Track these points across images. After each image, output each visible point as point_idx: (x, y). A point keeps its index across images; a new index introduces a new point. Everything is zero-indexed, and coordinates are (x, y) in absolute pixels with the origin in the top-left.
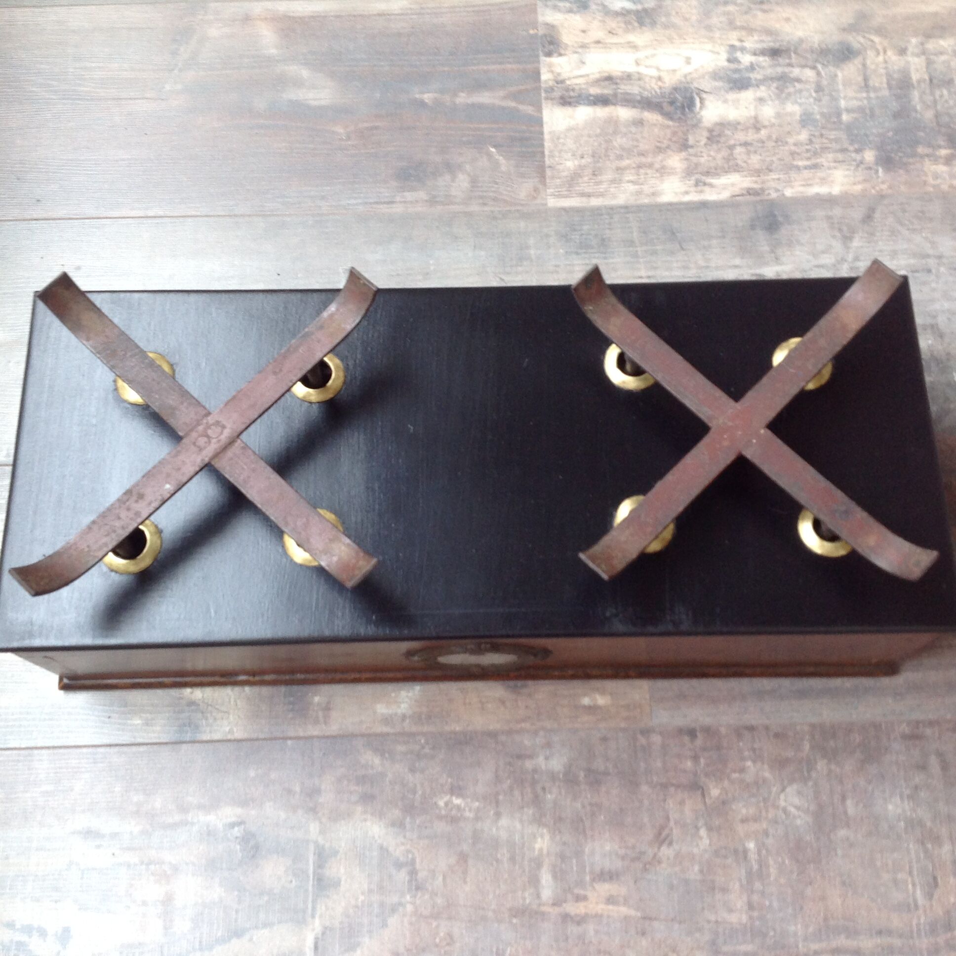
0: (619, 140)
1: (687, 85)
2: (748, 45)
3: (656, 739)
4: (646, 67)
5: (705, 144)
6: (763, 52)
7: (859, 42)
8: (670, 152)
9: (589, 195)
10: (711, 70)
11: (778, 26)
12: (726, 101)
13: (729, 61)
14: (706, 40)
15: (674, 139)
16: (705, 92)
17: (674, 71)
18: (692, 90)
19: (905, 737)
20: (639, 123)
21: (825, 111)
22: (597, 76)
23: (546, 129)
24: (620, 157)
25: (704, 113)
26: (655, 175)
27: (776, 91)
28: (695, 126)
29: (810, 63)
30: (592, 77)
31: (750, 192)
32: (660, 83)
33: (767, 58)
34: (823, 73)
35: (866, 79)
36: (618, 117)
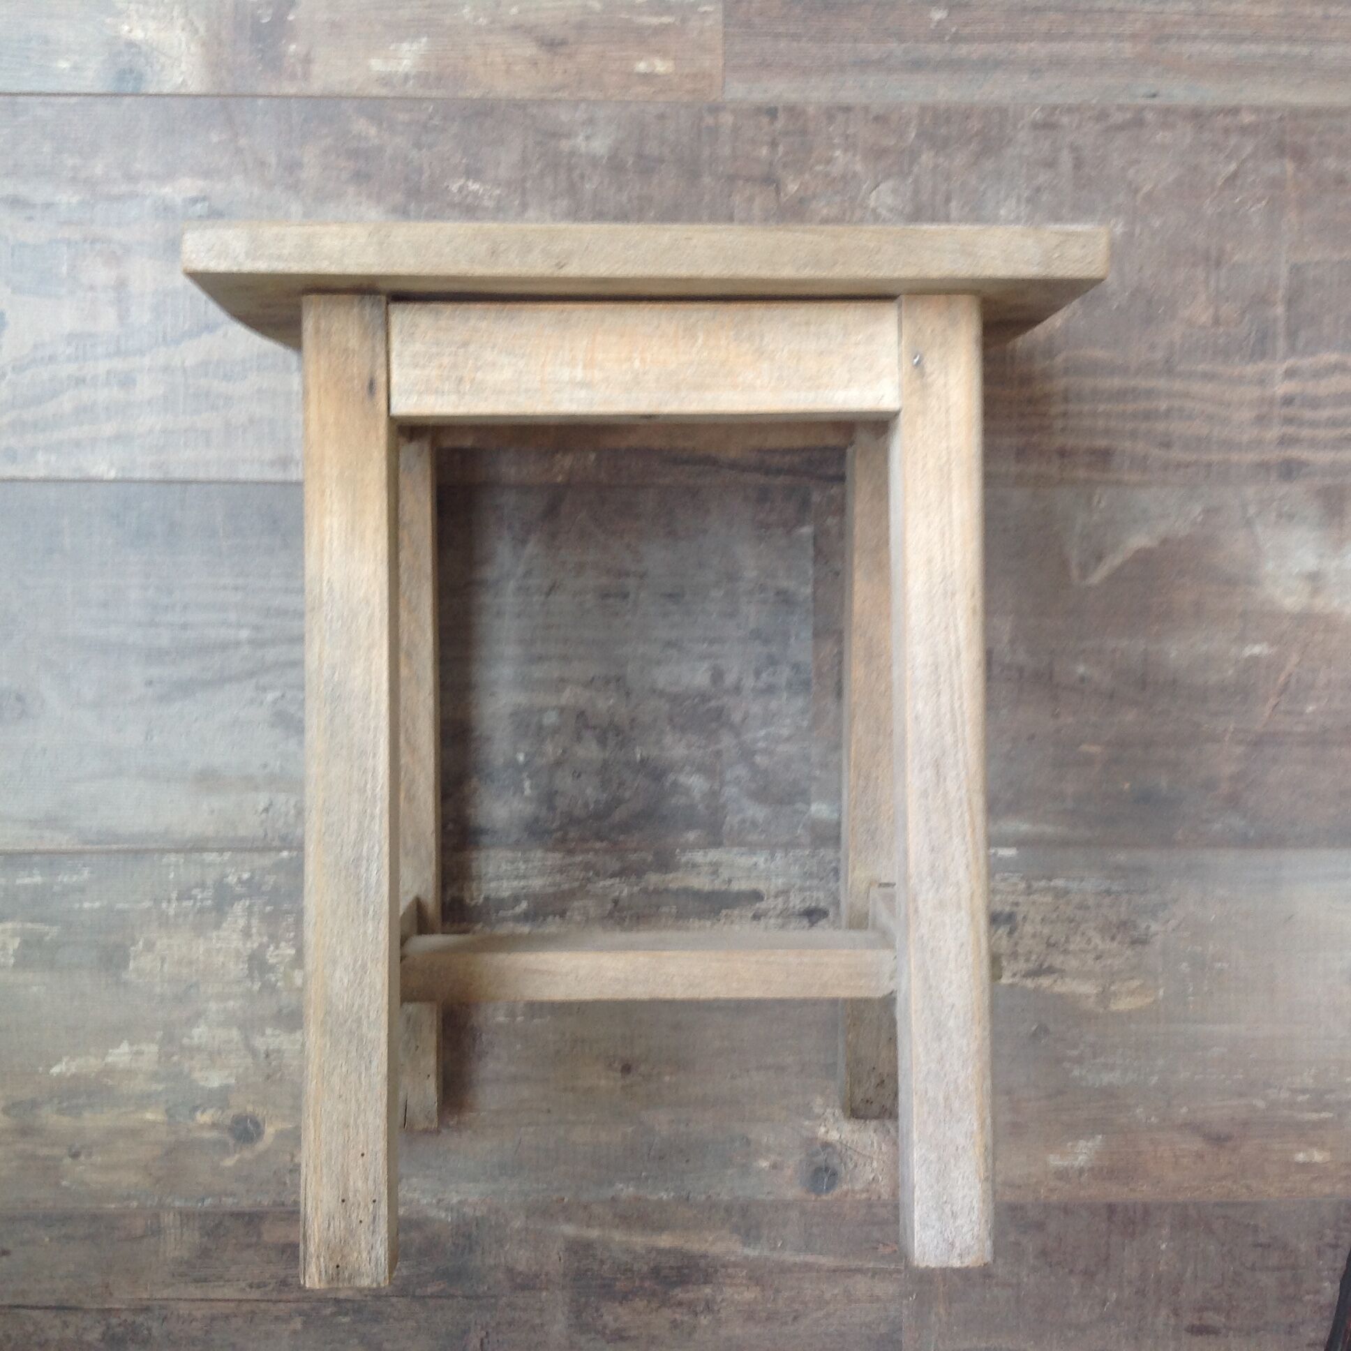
3: (727, 119)
19: (1036, 126)
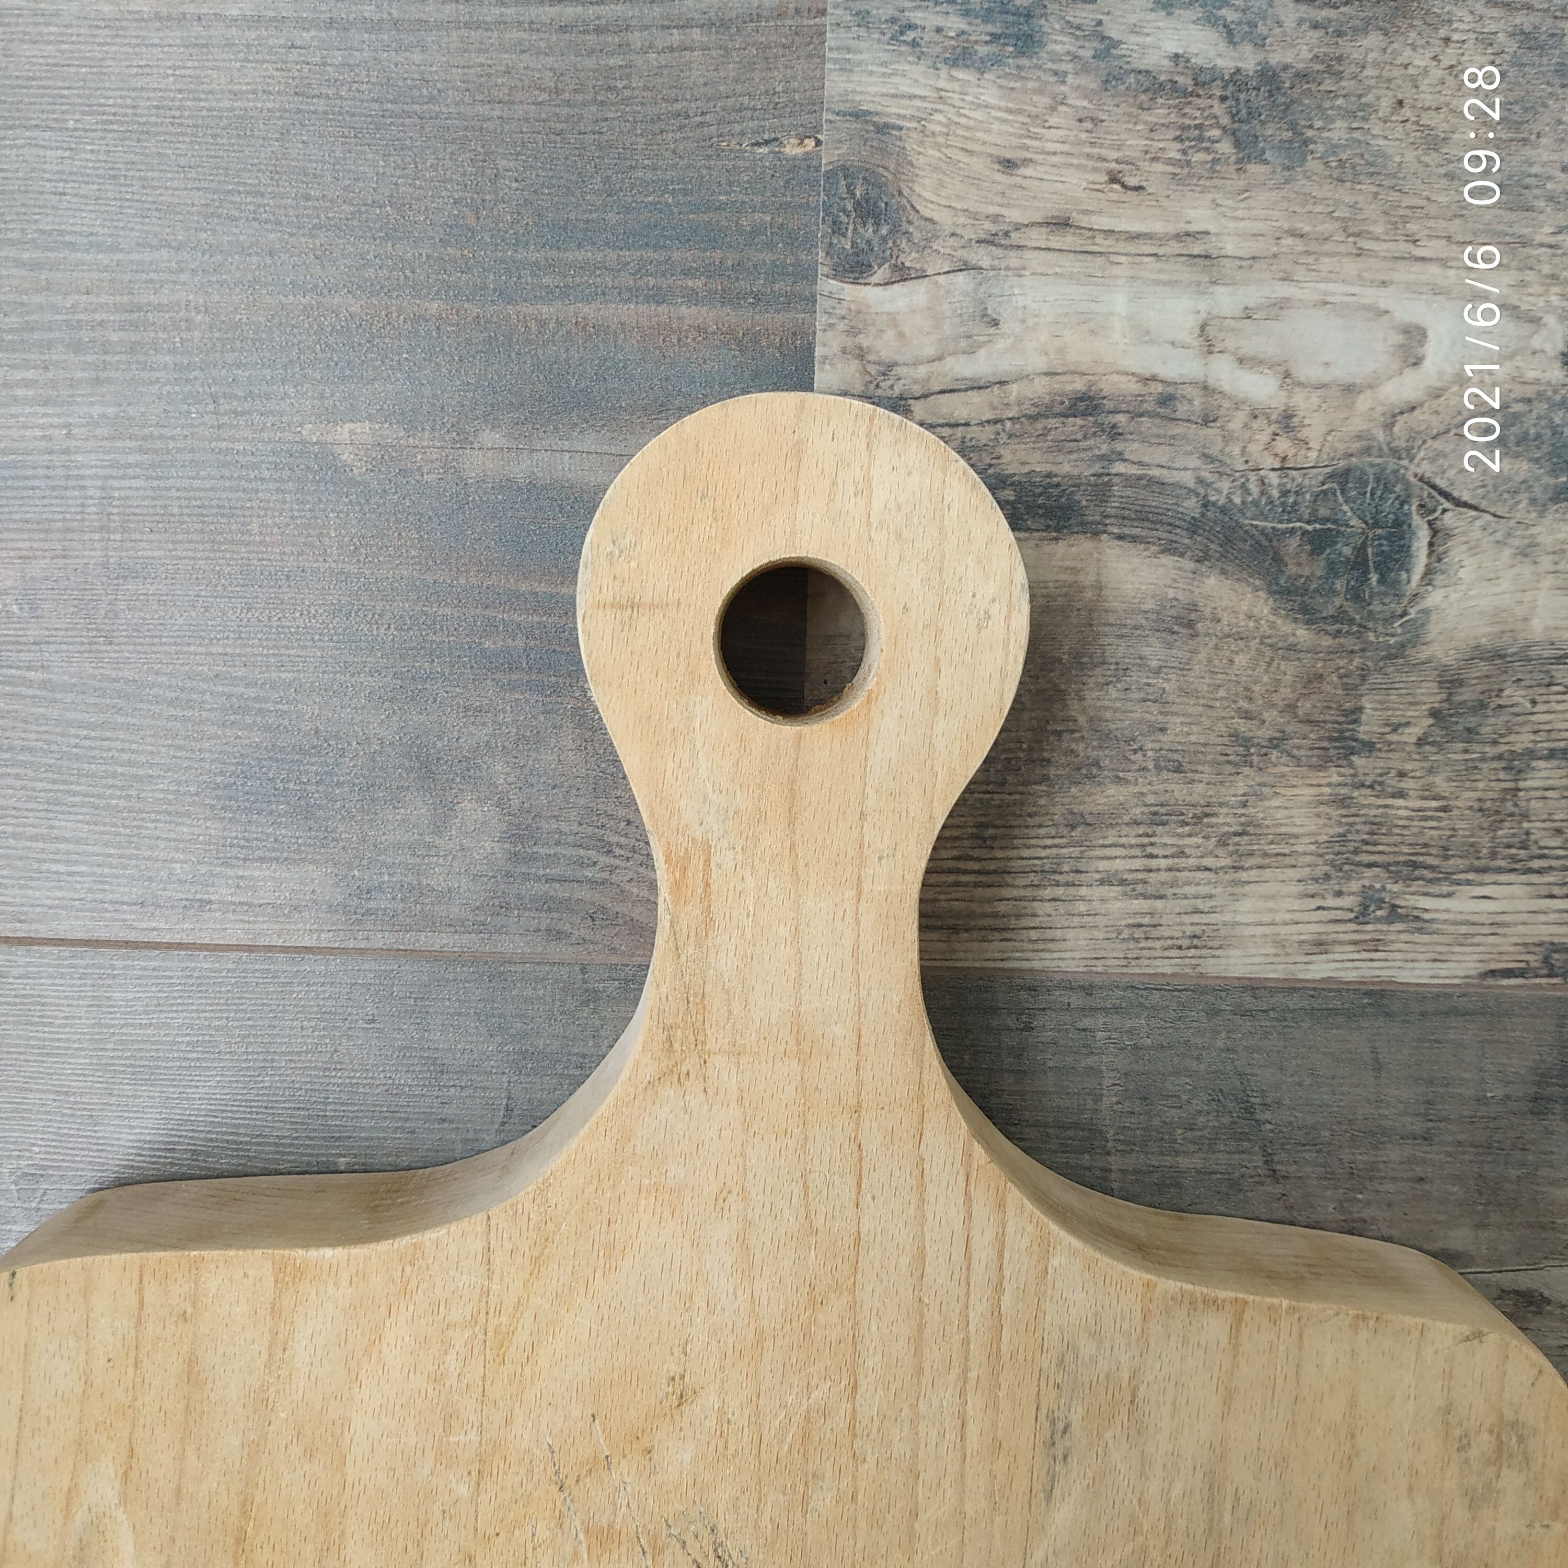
1: (1392, 464)
4: (1241, 361)
5: (1420, 742)
8: (1280, 765)
12: (1526, 553)
15: (1305, 707)
16: (1457, 502)
17: (1350, 389)
18: (1408, 486)
22: (1040, 388)
25: (1434, 598)
26: (1208, 862)
28: (1396, 654)
31: (1555, 960)
32: (1283, 445)
36: (1099, 587)
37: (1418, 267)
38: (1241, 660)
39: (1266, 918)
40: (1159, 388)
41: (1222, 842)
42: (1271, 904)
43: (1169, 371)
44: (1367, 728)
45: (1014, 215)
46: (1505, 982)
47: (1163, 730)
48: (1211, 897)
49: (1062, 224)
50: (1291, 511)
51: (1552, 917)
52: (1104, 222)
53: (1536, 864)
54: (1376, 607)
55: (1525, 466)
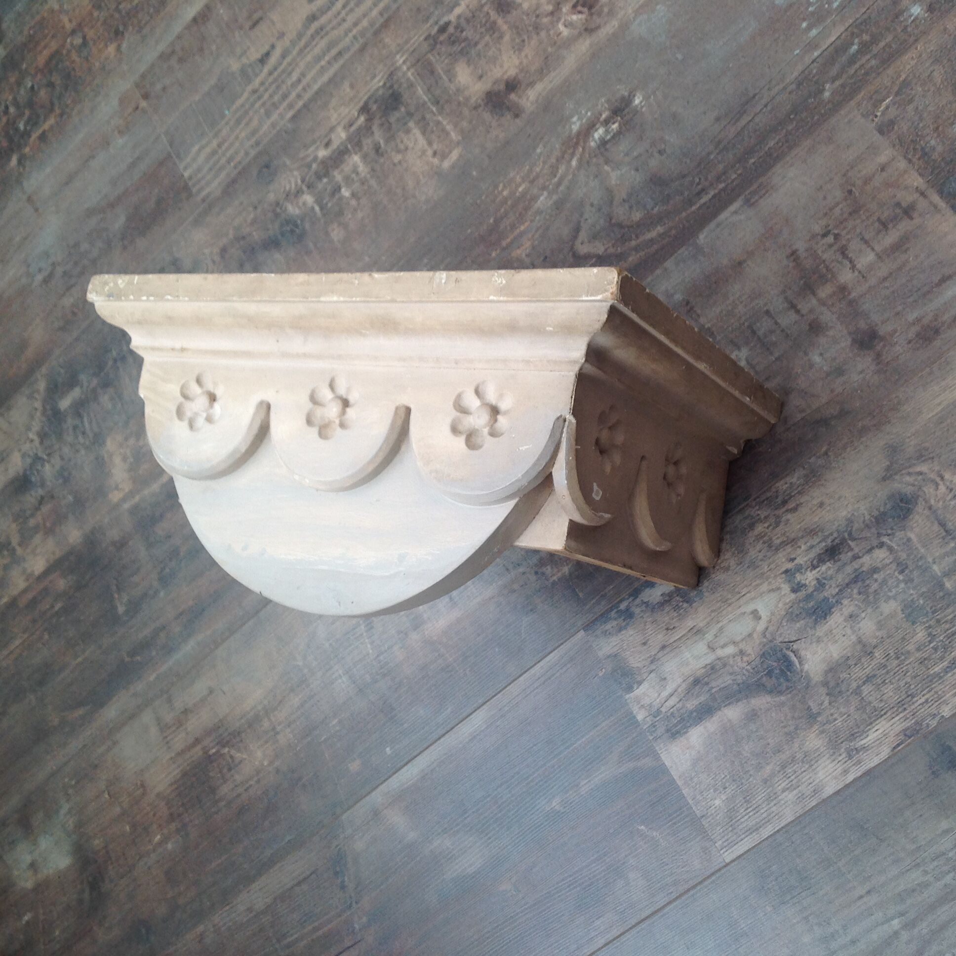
0: (746, 748)
1: (772, 644)
2: (800, 560)
4: (723, 647)
5: (830, 704)
6: (821, 560)
7: (909, 484)
8: (802, 733)
9: (756, 829)
10: (783, 613)
11: (816, 519)
12: (819, 640)
13: (794, 591)
14: (758, 582)
15: (796, 715)
16: (794, 641)
17: (750, 635)
18: (780, 646)
20: (752, 716)
21: (924, 589)
22: (684, 686)
23: (675, 774)
24: (759, 767)
25: (806, 667)
26: (802, 770)
27: (862, 597)
28: (807, 687)
29: (875, 543)
30: (680, 690)
31: (907, 734)
32: (745, 659)
33: (828, 564)
34: (894, 545)
35: (942, 524)
36: (730, 721)
37: (744, 597)
38: (774, 714)
39: (827, 774)
40: (709, 667)
41: (803, 762)
42: (826, 769)
43: (708, 661)
44: (815, 710)
45: (653, 653)
46: (900, 748)
47: (768, 744)
48: (810, 777)
49: (664, 647)
50: (758, 672)
51: (898, 723)
52: (672, 640)
53: (883, 713)
54: (794, 679)
55: (802, 622)
